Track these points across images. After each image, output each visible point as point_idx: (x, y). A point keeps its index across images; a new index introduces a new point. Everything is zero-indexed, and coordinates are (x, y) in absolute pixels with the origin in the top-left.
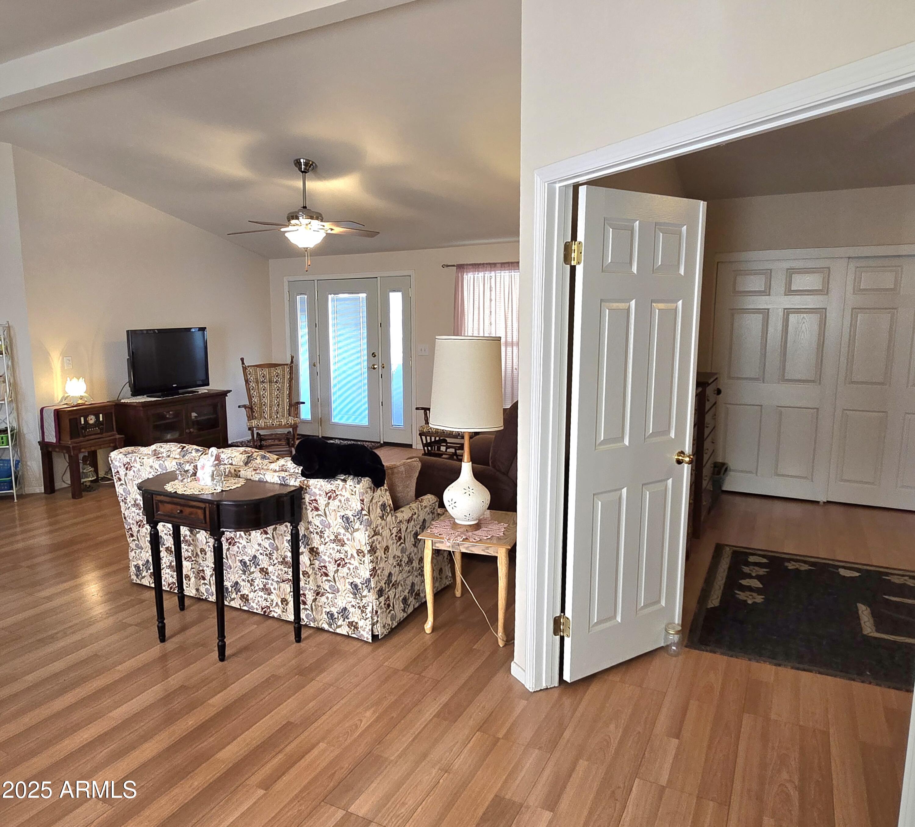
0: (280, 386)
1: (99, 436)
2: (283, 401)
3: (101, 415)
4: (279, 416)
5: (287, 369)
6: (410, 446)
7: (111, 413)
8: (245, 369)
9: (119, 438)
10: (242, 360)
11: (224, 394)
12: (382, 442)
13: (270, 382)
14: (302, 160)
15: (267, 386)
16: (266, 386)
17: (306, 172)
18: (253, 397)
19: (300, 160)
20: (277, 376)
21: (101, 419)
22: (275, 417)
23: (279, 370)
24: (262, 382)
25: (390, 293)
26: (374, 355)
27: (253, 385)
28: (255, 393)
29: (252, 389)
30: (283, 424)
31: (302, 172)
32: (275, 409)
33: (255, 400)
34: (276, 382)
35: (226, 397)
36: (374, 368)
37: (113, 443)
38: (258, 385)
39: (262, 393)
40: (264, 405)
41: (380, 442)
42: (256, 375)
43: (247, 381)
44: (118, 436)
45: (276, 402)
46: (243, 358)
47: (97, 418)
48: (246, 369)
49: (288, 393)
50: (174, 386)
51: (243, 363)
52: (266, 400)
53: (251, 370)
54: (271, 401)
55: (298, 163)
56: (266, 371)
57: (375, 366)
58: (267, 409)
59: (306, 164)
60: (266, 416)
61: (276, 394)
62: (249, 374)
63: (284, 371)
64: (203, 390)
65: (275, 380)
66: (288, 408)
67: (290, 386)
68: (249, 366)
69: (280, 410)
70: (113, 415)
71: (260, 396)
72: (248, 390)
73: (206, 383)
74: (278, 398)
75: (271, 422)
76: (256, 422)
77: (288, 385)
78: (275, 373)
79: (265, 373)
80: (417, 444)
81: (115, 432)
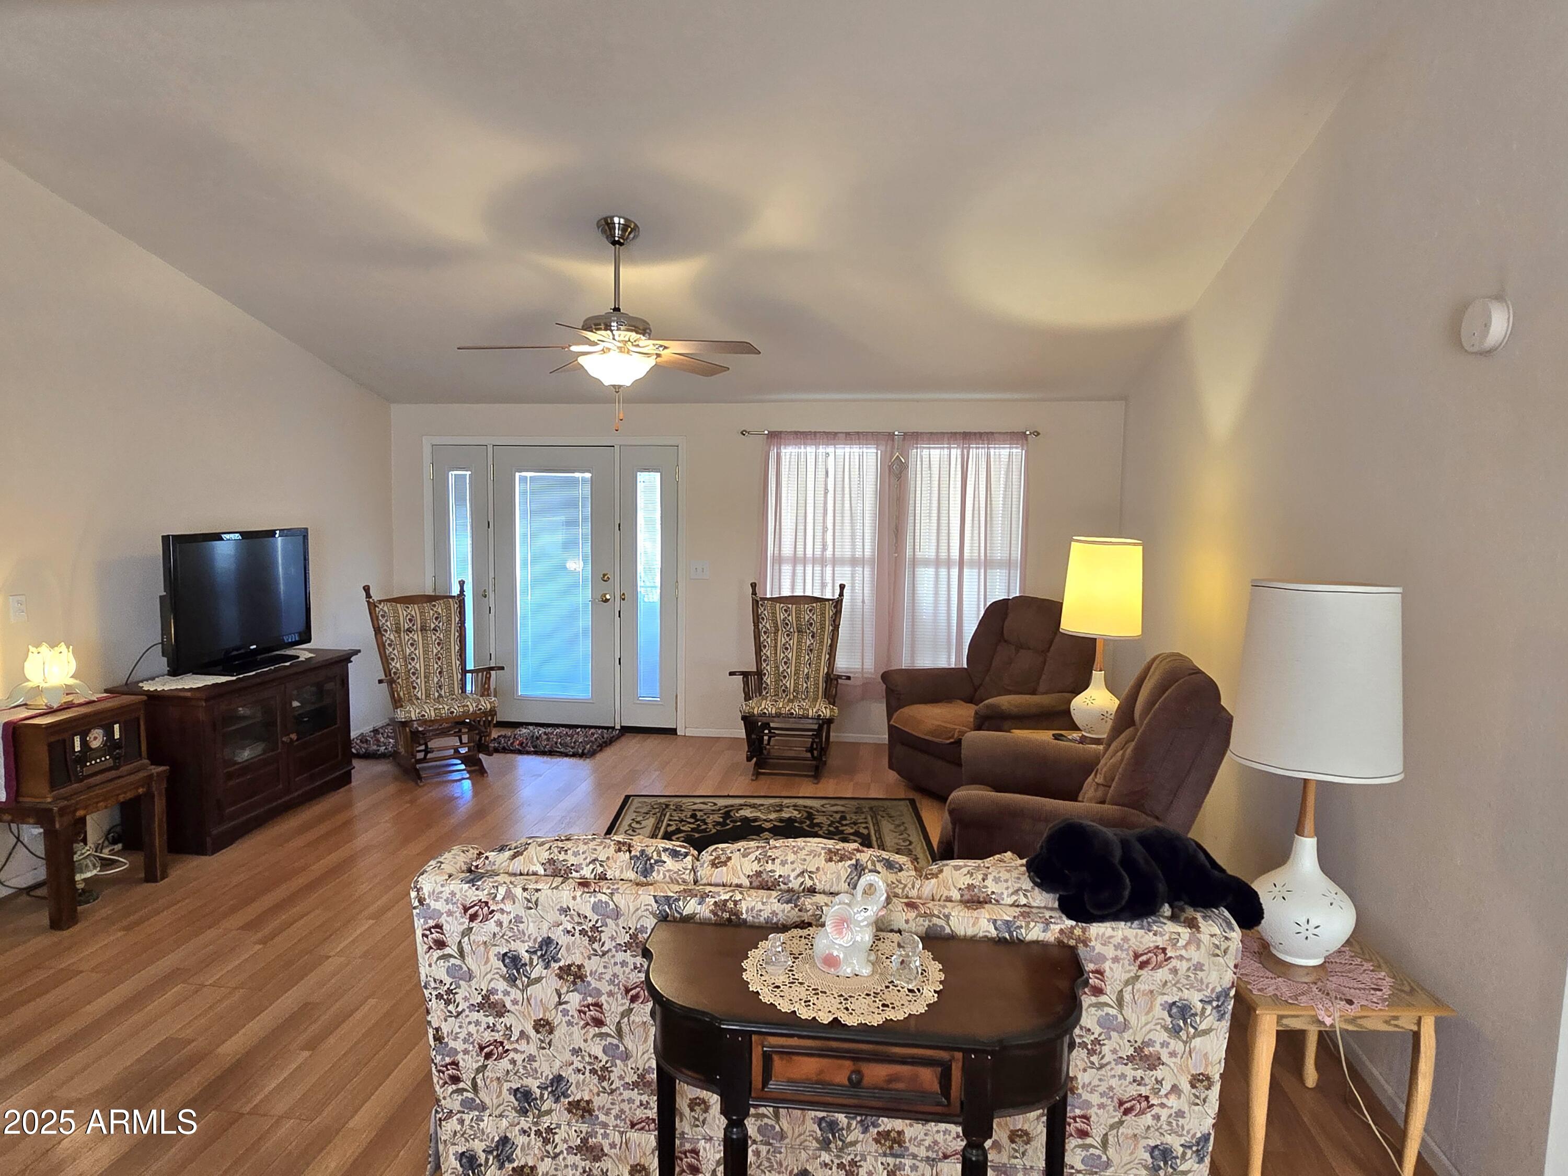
0: (441, 636)
1: (113, 774)
2: (449, 664)
3: (117, 727)
4: (443, 693)
5: (454, 606)
6: (673, 731)
7: (138, 719)
8: (372, 606)
9: (158, 774)
10: (367, 589)
11: (344, 659)
12: (618, 727)
13: (423, 629)
14: (616, 220)
15: (417, 636)
16: (415, 637)
17: (621, 244)
18: (393, 659)
19: (612, 218)
20: (437, 618)
21: (117, 736)
22: (436, 694)
23: (439, 608)
24: (408, 630)
25: (639, 473)
26: (605, 578)
27: (390, 636)
28: (396, 652)
29: (390, 645)
30: (471, 710)
31: (614, 243)
32: (436, 680)
33: (396, 664)
34: (435, 629)
35: (349, 664)
36: (607, 600)
37: (143, 787)
38: (399, 637)
39: (408, 651)
40: (414, 674)
41: (613, 728)
42: (397, 617)
43: (378, 631)
44: (156, 770)
45: (436, 666)
46: (369, 587)
47: (109, 733)
48: (376, 606)
49: (457, 648)
50: (252, 647)
51: (368, 596)
52: (419, 665)
53: (385, 609)
54: (427, 666)
55: (608, 224)
56: (414, 610)
57: (608, 597)
58: (421, 682)
59: (624, 228)
60: (419, 695)
61: (435, 651)
62: (383, 616)
63: (448, 608)
64: (303, 653)
65: (433, 626)
66: (460, 676)
67: (460, 635)
68: (380, 602)
69: (445, 681)
70: (142, 723)
71: (405, 659)
72: (381, 647)
73: (306, 637)
74: (439, 659)
75: (446, 708)
76: (418, 711)
77: (457, 634)
78: (431, 612)
79: (413, 613)
80: (686, 728)
81: (146, 761)
